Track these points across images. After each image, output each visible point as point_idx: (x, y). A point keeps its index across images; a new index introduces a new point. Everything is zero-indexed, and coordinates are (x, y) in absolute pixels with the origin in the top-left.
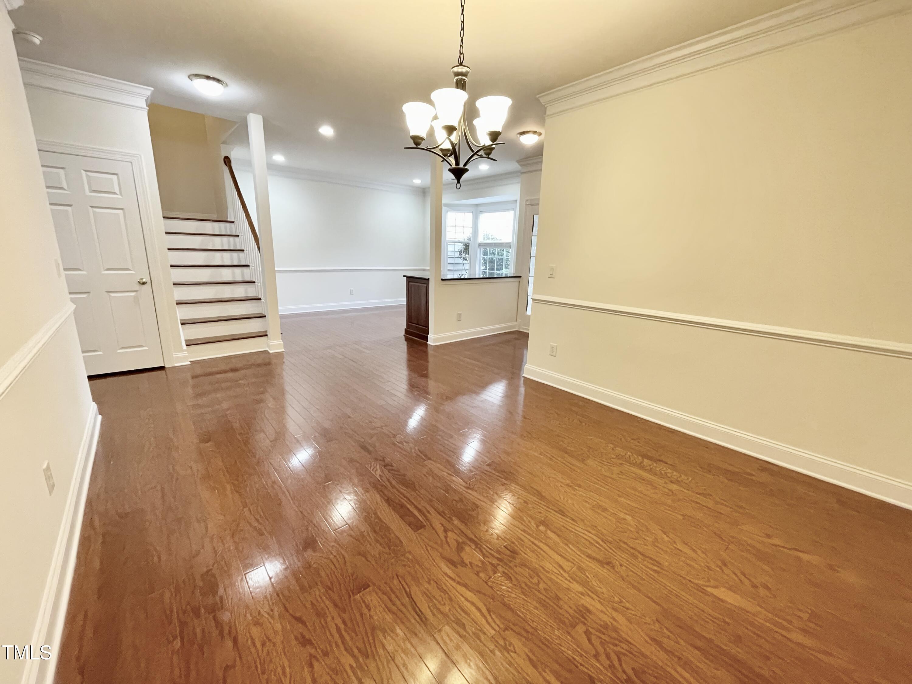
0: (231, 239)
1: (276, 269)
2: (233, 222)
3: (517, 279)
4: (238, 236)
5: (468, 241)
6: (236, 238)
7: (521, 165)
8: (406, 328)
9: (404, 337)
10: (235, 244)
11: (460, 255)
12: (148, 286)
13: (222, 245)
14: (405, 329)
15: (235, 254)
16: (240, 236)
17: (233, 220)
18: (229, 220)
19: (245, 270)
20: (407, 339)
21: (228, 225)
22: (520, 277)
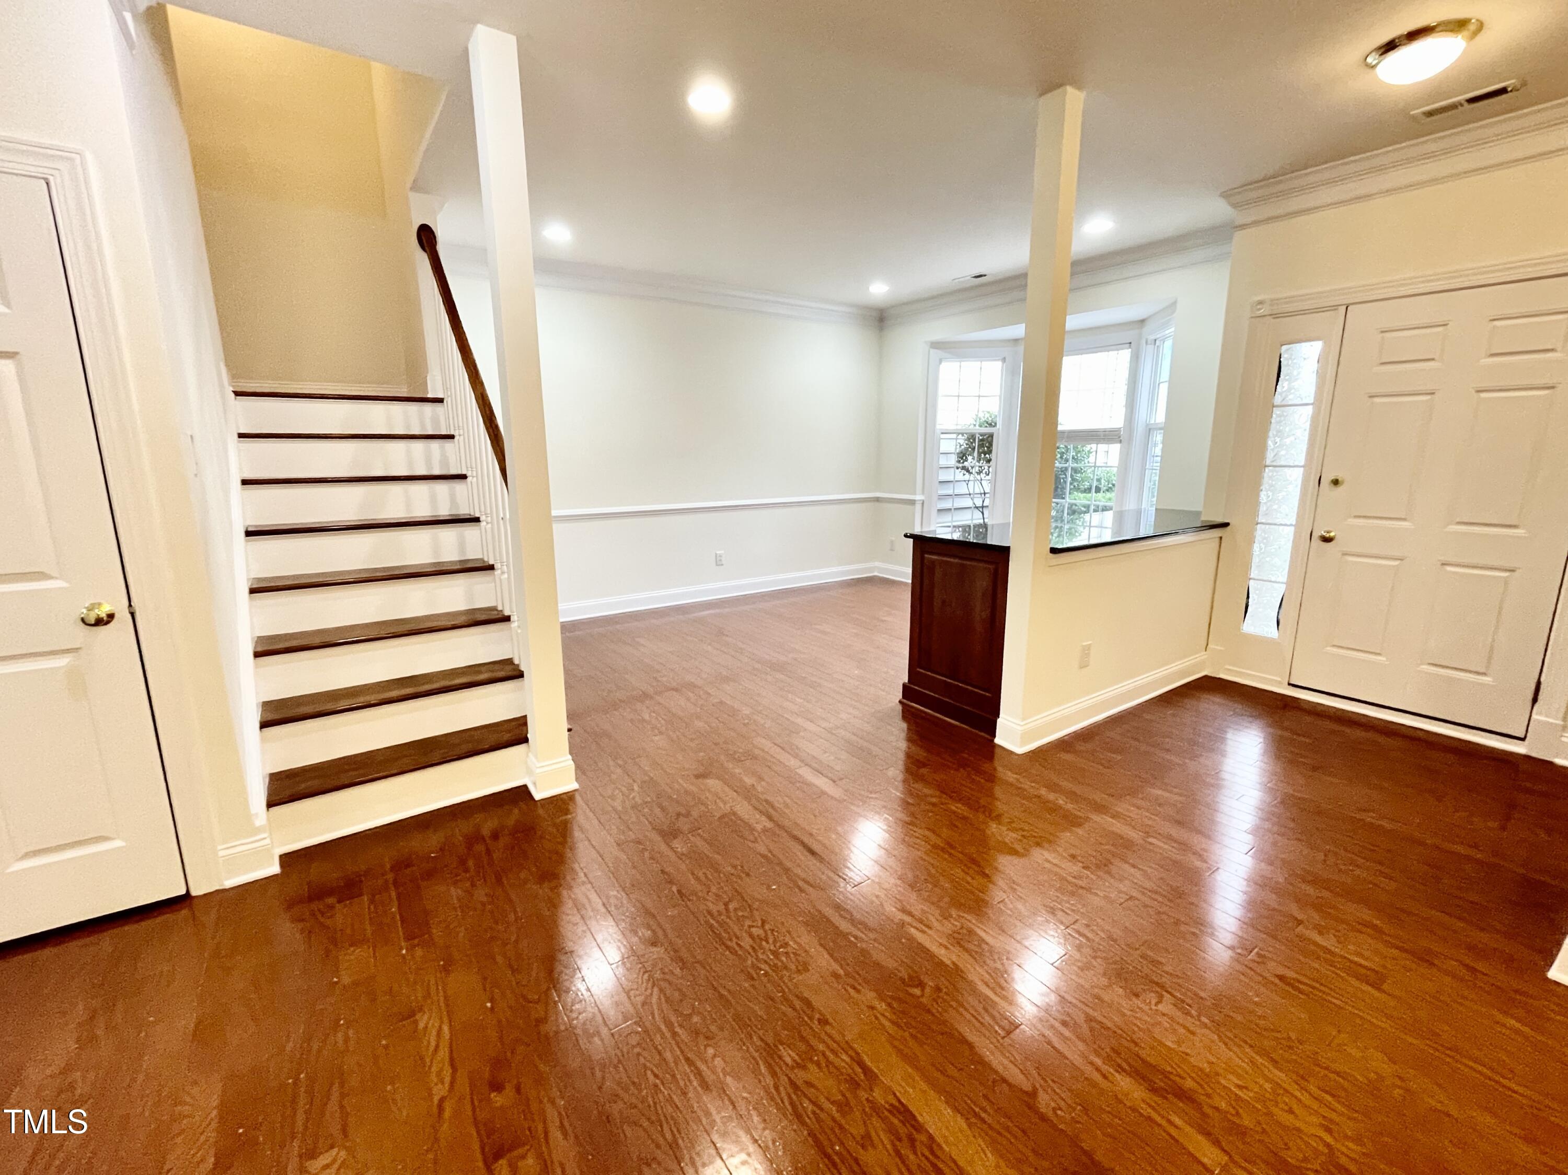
0: (435, 445)
1: (554, 513)
2: (440, 401)
3: (1216, 533)
4: (451, 437)
5: (989, 430)
6: (448, 444)
7: (1235, 206)
8: (906, 680)
9: (900, 708)
10: (444, 460)
11: (959, 462)
12: (122, 626)
13: (410, 464)
14: (904, 686)
15: (442, 488)
16: (456, 438)
17: (440, 396)
18: (430, 396)
19: (469, 531)
20: (908, 714)
21: (428, 408)
22: (1226, 525)
